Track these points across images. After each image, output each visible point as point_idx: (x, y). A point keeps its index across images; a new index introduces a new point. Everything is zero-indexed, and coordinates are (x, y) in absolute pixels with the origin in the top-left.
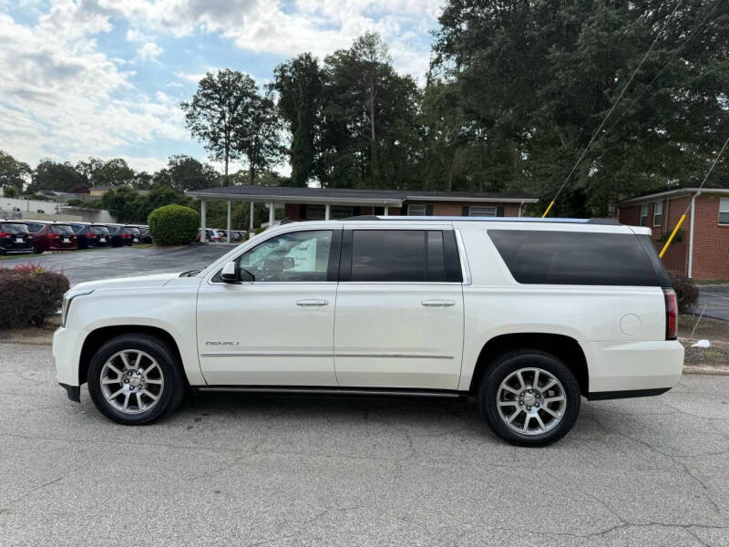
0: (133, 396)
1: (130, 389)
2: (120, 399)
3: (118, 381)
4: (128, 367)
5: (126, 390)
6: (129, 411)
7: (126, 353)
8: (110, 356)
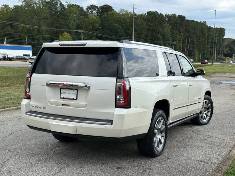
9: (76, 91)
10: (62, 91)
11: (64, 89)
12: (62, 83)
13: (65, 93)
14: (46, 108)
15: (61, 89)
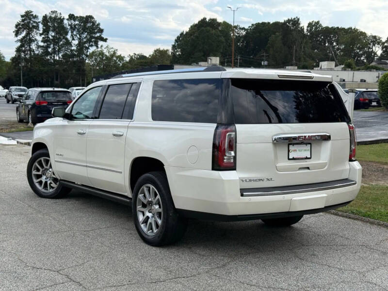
0: (46, 182)
1: (46, 179)
2: (40, 183)
3: (40, 173)
4: (45, 167)
5: (43, 179)
6: (43, 190)
7: (44, 159)
8: (37, 160)
9: (310, 145)
10: (291, 148)
11: (293, 144)
12: (302, 136)
13: (295, 150)
14: (271, 179)
15: (290, 146)
